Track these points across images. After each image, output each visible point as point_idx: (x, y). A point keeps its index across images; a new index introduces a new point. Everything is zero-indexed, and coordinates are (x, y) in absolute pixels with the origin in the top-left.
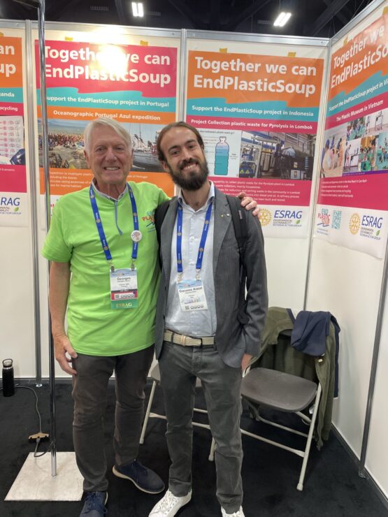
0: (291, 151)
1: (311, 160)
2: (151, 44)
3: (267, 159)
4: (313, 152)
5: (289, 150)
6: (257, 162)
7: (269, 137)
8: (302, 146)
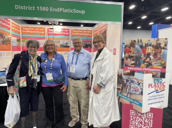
0: (88, 44)
2: (65, 28)
8: (90, 43)
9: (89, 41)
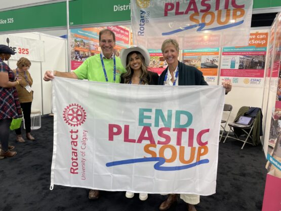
0: (257, 61)
1: (264, 63)
3: (248, 63)
4: (265, 61)
5: (256, 60)
6: (245, 64)
7: (249, 57)
9: (258, 55)
